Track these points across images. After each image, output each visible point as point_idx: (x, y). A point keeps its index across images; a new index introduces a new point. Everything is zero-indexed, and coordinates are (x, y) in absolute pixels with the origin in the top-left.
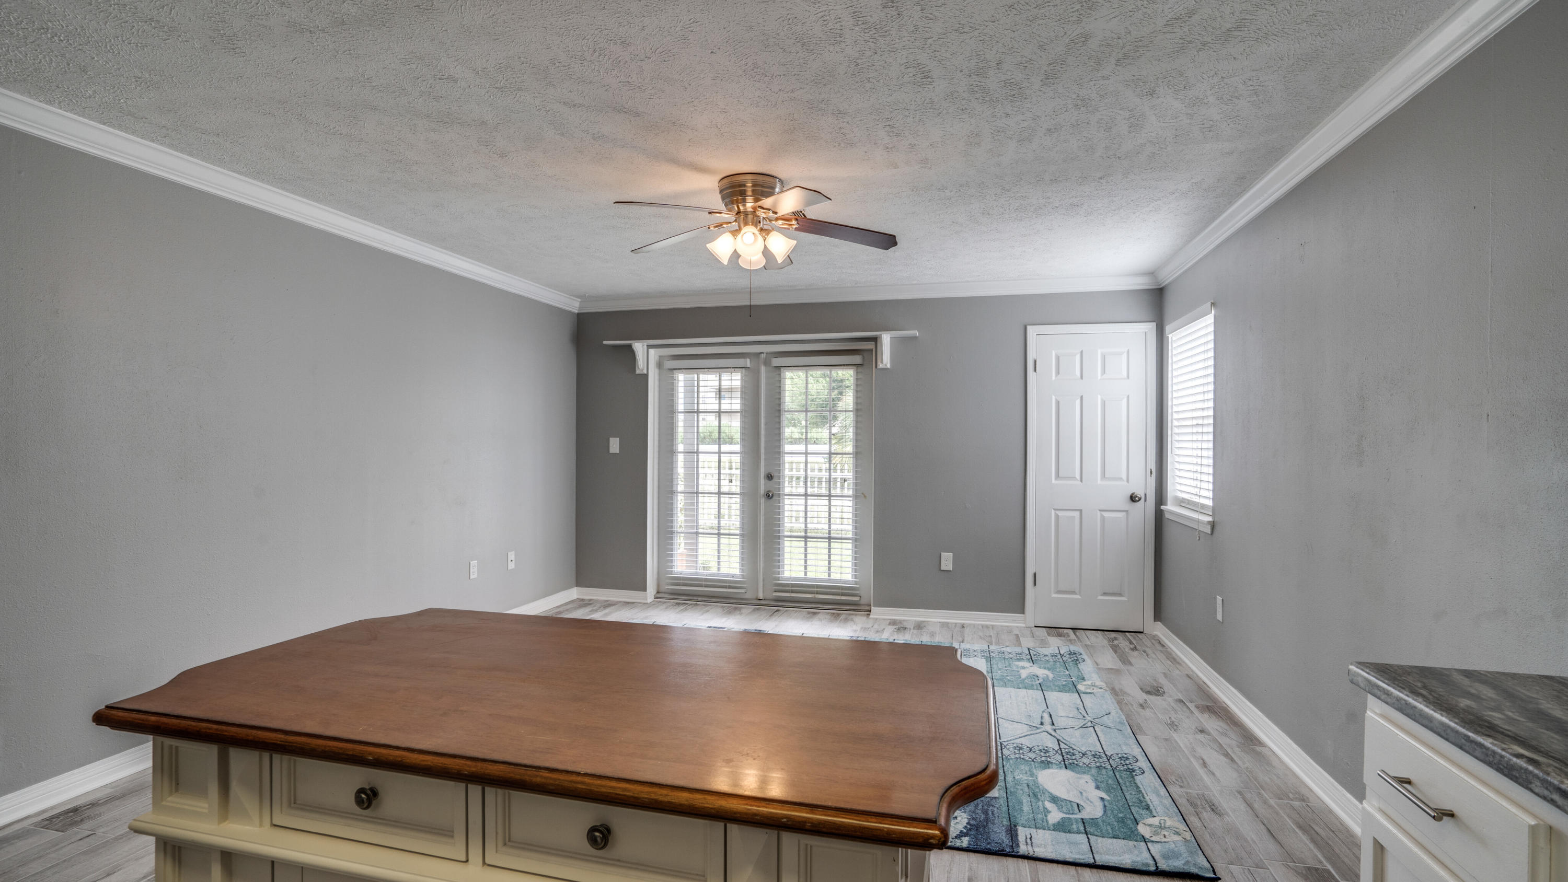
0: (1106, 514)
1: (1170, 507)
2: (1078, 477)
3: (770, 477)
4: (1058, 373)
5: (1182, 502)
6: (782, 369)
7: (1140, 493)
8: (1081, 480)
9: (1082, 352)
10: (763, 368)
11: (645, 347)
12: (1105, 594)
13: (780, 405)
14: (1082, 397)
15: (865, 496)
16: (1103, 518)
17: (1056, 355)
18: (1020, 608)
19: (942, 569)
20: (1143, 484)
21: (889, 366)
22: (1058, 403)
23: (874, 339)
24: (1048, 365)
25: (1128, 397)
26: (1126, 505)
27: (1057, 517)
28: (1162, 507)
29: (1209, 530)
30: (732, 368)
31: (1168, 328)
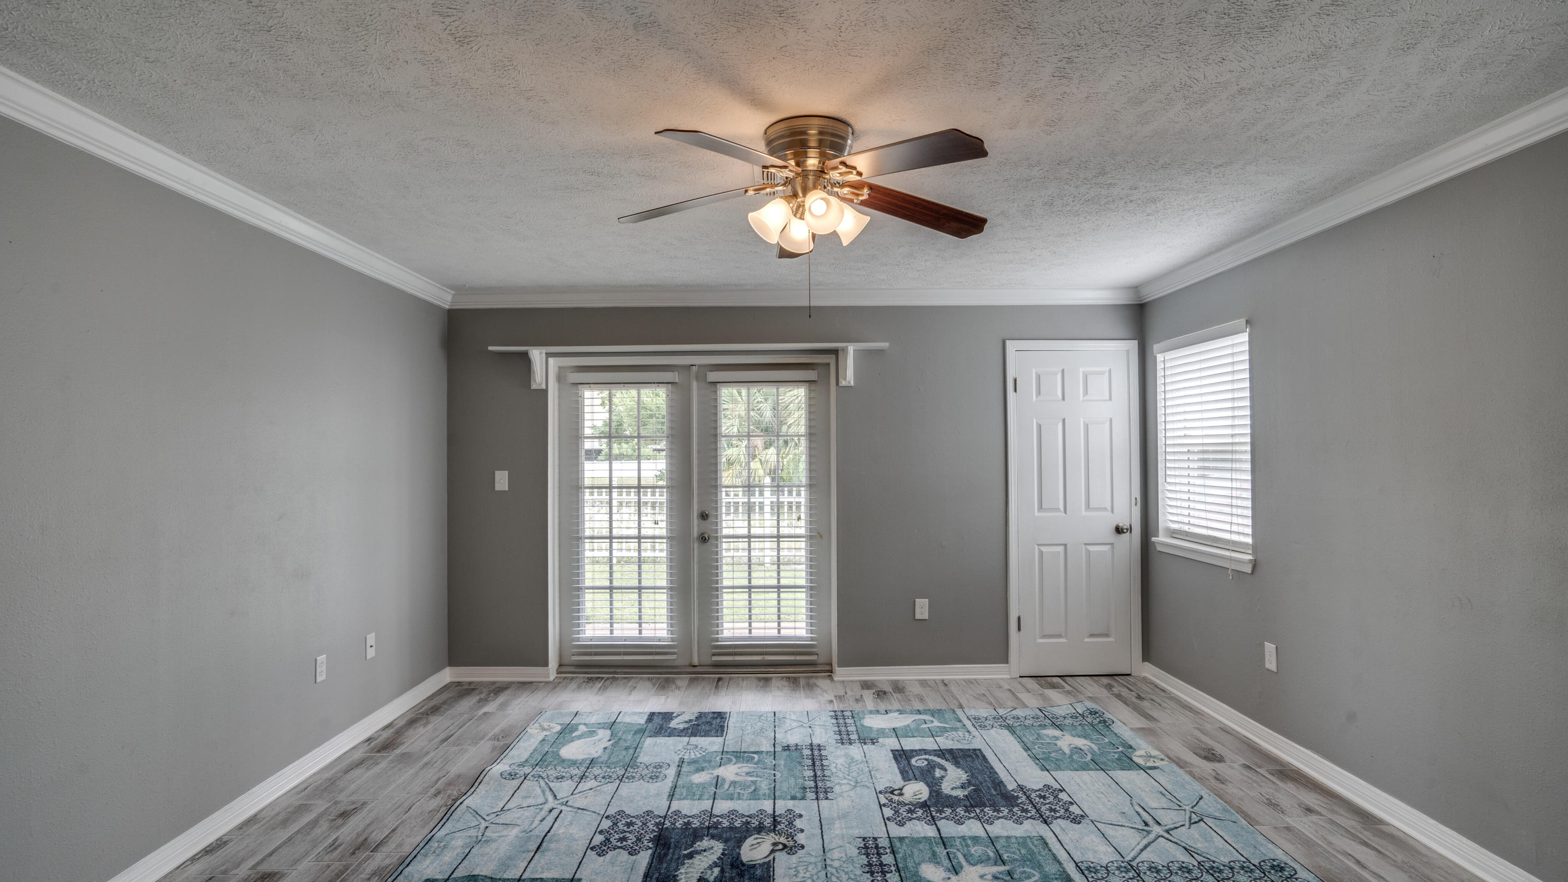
0: (1091, 548)
1: (1161, 539)
2: (1062, 508)
3: (704, 516)
4: (1039, 393)
5: (1173, 533)
6: (718, 385)
7: (1124, 523)
8: (1065, 512)
9: (1063, 371)
10: (695, 384)
11: (544, 355)
12: (1092, 635)
13: (716, 428)
14: (1064, 420)
15: (821, 536)
16: (1088, 552)
17: (1036, 373)
18: (1004, 658)
19: (916, 618)
20: (1129, 514)
21: (852, 383)
22: (1039, 427)
23: (835, 352)
24: (1028, 385)
25: (1111, 420)
26: (1112, 537)
27: (1041, 553)
28: (1153, 539)
29: (1248, 569)
30: (654, 383)
31: (1156, 347)
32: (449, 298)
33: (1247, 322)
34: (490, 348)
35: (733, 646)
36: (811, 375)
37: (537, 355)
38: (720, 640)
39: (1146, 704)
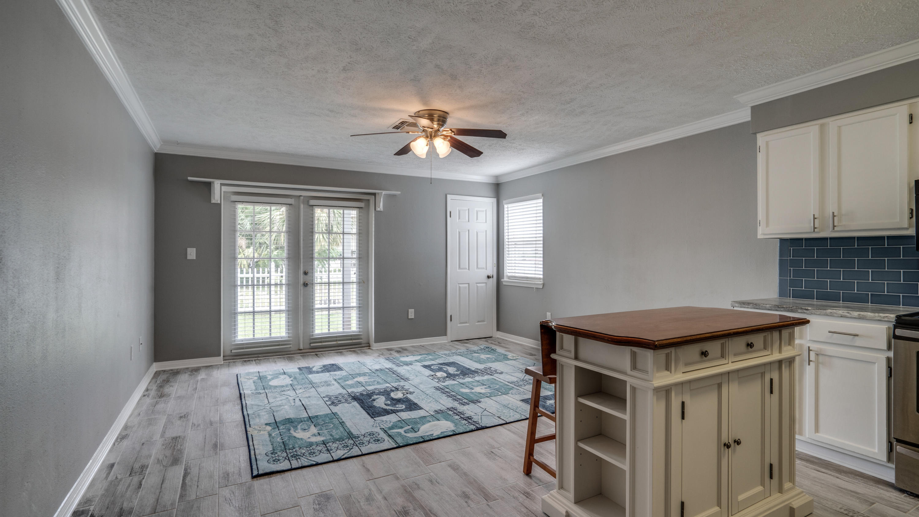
0: (478, 285)
1: (505, 279)
2: (468, 268)
3: (306, 273)
4: (459, 218)
5: (509, 277)
6: (314, 207)
7: (490, 274)
8: (469, 270)
9: (469, 209)
10: (302, 206)
11: (219, 184)
12: (478, 322)
13: (313, 229)
14: (469, 230)
15: (364, 282)
16: (477, 287)
17: (458, 210)
18: (445, 334)
19: (409, 318)
20: (491, 270)
21: (382, 210)
22: (459, 233)
23: (374, 194)
24: (455, 214)
25: (486, 231)
26: (485, 279)
27: (460, 287)
28: (502, 280)
29: (541, 287)
30: (281, 204)
31: (504, 202)
32: (158, 146)
33: (542, 195)
34: (189, 178)
35: (321, 338)
36: (361, 204)
37: (217, 184)
38: (314, 335)
39: (502, 345)
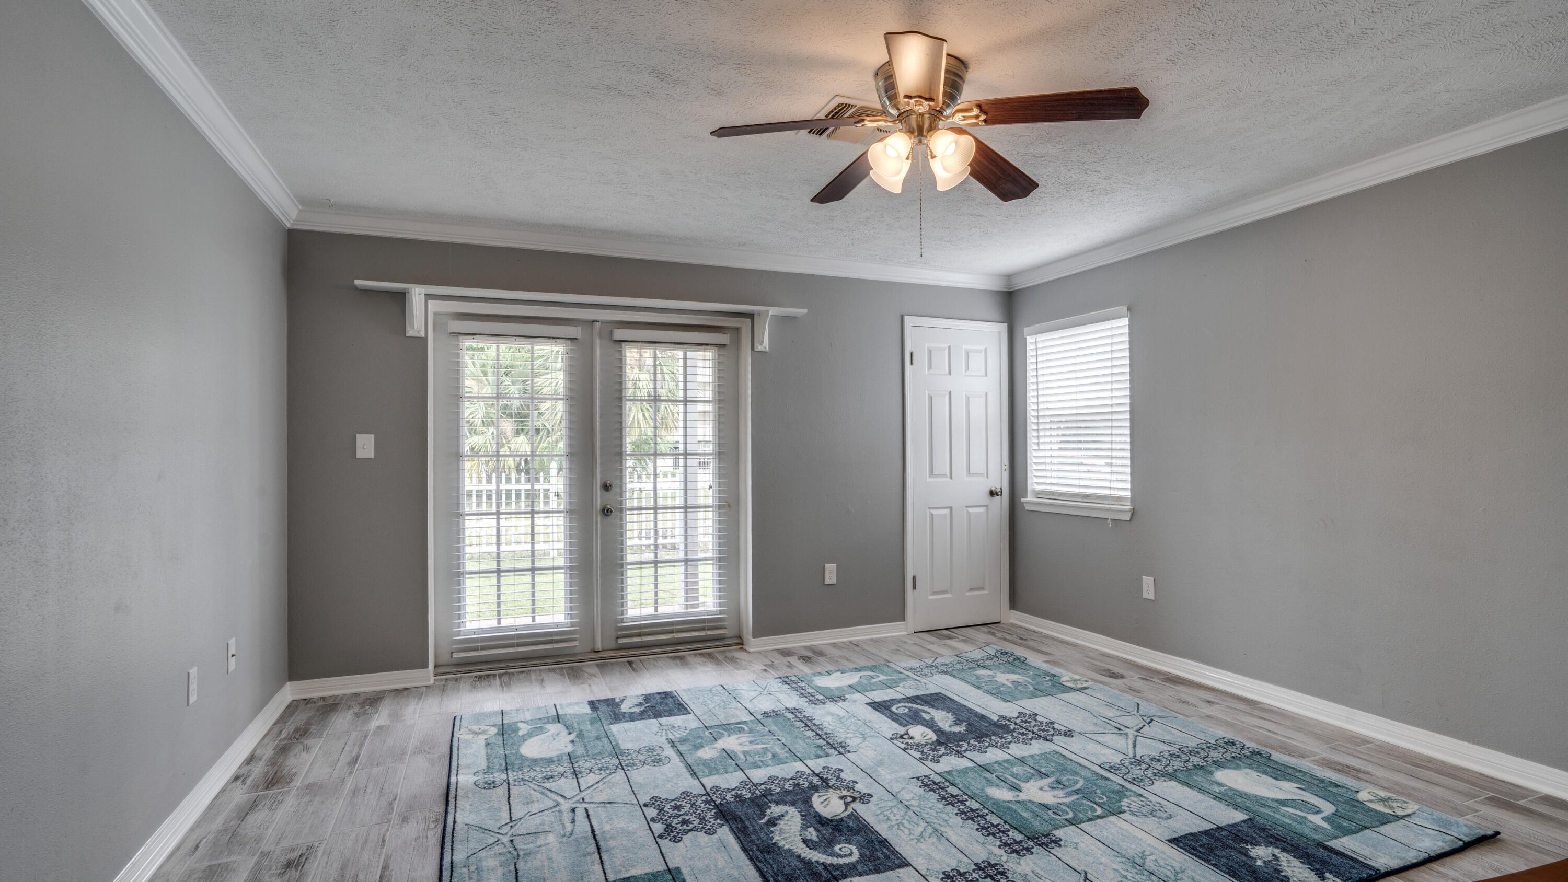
0: (971, 510)
1: (1028, 498)
2: (948, 475)
3: (606, 487)
4: (930, 367)
5: (1039, 494)
6: (624, 344)
7: (995, 486)
8: (951, 478)
9: (949, 347)
10: (598, 342)
11: (423, 296)
12: (971, 589)
13: (621, 391)
14: (950, 393)
15: (729, 506)
16: (969, 514)
17: (928, 348)
18: (902, 617)
19: (826, 583)
20: (1000, 480)
21: (768, 349)
22: (931, 398)
23: (750, 316)
24: (921, 359)
25: (986, 394)
26: (984, 498)
27: (932, 515)
28: (1023, 500)
29: (1127, 517)
30: (554, 338)
31: (1026, 330)
32: (294, 214)
33: (1129, 309)
34: (358, 282)
35: (639, 627)
36: (723, 338)
37: (417, 294)
38: (625, 620)
39: (1031, 643)
